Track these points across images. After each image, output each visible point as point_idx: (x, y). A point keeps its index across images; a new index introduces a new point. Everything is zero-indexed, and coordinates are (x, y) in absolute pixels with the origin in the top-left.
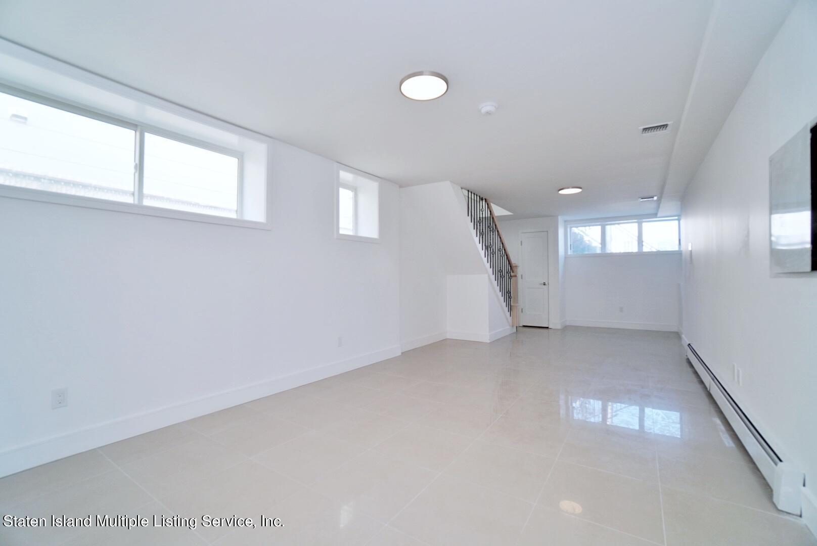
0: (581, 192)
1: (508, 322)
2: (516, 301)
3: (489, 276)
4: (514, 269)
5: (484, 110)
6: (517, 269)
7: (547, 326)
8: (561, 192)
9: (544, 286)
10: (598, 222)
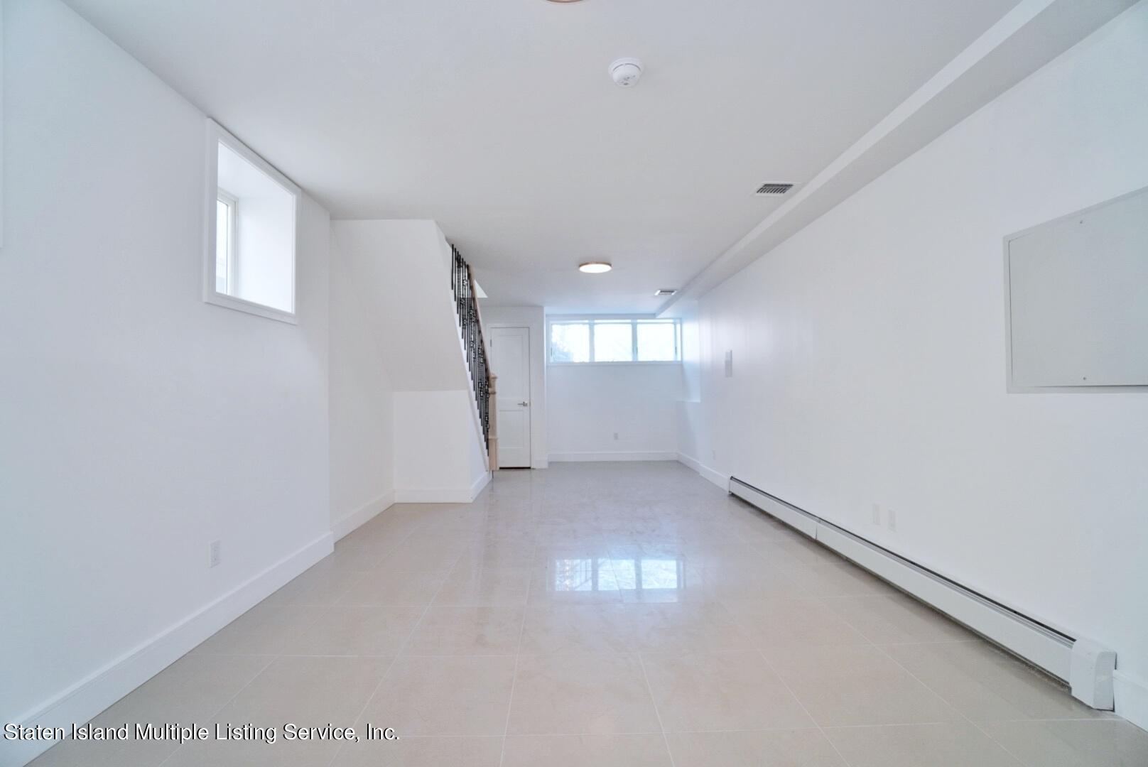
0: (611, 271)
1: (486, 466)
2: (494, 433)
3: (469, 392)
4: (491, 381)
5: (617, 75)
6: (494, 381)
7: (528, 466)
8: (584, 269)
9: (525, 408)
10: (586, 319)
